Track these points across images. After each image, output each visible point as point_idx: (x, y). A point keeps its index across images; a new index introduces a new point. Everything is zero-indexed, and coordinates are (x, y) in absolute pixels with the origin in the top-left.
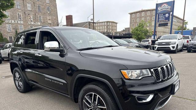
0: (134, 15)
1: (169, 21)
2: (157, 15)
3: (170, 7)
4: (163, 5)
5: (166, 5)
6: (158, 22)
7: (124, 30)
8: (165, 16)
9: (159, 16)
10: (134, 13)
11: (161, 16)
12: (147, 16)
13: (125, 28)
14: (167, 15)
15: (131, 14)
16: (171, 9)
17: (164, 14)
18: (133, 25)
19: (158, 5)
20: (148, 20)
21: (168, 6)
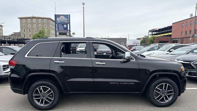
0: (24, 20)
1: (67, 31)
2: (57, 25)
3: (67, 19)
4: (61, 17)
5: (63, 17)
6: (58, 31)
7: (12, 34)
8: (64, 27)
9: (58, 26)
10: (25, 18)
11: (60, 26)
12: (39, 23)
13: (14, 33)
14: (65, 26)
15: (21, 19)
16: (68, 21)
17: (63, 25)
18: (24, 30)
19: (56, 16)
20: (40, 26)
21: (66, 18)
